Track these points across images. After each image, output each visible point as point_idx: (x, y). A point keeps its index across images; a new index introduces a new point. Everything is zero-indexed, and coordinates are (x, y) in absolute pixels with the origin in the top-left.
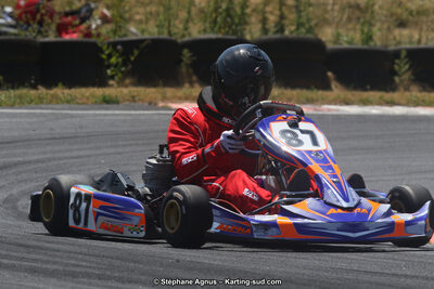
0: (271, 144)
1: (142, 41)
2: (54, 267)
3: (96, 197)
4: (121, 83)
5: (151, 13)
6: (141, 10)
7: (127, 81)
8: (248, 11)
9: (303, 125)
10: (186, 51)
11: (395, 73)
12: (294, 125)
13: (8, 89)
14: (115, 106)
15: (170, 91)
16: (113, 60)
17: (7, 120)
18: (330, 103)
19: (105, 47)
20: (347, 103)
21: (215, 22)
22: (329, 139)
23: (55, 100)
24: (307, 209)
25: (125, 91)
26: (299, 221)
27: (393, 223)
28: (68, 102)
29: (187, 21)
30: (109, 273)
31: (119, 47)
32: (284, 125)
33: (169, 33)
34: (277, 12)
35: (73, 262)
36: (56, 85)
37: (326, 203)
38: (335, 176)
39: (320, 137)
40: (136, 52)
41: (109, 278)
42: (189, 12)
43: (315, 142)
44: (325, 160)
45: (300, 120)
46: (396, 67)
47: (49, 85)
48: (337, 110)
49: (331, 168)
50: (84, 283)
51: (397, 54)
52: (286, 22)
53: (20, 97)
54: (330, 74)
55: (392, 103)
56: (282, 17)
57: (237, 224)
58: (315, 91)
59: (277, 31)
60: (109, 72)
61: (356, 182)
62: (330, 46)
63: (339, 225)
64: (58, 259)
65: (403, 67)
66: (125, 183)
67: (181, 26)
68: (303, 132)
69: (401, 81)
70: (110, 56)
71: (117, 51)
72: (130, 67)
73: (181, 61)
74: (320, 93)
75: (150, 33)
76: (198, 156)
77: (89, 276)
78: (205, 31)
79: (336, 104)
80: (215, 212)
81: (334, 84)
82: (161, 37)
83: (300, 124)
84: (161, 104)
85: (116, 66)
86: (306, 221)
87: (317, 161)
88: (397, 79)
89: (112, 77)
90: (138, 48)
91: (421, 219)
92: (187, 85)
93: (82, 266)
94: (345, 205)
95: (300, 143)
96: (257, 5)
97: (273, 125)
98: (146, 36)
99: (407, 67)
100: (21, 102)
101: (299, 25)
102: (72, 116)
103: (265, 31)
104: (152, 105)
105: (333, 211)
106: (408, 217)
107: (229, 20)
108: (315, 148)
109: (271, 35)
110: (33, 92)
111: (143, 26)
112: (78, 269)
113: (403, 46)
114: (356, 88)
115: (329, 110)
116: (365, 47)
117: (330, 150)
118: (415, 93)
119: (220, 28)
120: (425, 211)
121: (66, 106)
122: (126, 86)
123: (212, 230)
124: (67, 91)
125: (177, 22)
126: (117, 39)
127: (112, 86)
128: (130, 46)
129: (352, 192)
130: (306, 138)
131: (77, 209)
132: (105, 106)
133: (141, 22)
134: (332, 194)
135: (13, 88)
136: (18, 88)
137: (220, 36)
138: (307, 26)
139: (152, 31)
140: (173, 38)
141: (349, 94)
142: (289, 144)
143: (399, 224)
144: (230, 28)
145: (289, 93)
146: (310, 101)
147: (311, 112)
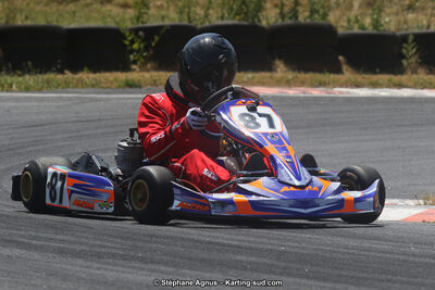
0: (231, 126)
1: (161, 27)
2: (81, 248)
3: (70, 176)
4: (143, 68)
7: (149, 66)
9: (261, 109)
11: (404, 57)
12: (253, 109)
13: (36, 74)
14: (138, 90)
16: (135, 46)
17: (36, 104)
18: (341, 86)
19: (127, 34)
20: (358, 85)
21: (231, 9)
22: (285, 122)
23: (81, 84)
24: (262, 188)
25: (147, 75)
26: (254, 198)
27: (343, 200)
28: (93, 86)
29: (208, 9)
30: (132, 254)
31: (141, 33)
32: (244, 109)
33: (189, 18)
35: (98, 242)
36: (82, 70)
37: (280, 182)
38: (289, 157)
39: (277, 120)
40: (157, 38)
41: (132, 258)
43: (271, 125)
44: (280, 142)
45: (258, 104)
46: (404, 51)
47: (75, 69)
48: (348, 93)
49: (285, 149)
50: (108, 264)
51: (404, 39)
52: (300, 9)
53: (48, 82)
54: (341, 58)
55: (400, 86)
56: (297, 3)
57: (196, 202)
58: (327, 75)
59: (291, 18)
60: (131, 56)
61: (308, 161)
62: (341, 31)
63: (292, 202)
64: (83, 240)
65: (410, 50)
66: (99, 165)
67: (202, 14)
68: (260, 115)
69: (409, 64)
70: (132, 42)
71: (139, 37)
72: (151, 52)
74: (332, 76)
75: (170, 20)
76: (165, 134)
77: (114, 256)
78: (222, 18)
79: (347, 87)
80: (176, 191)
81: (344, 67)
83: (258, 108)
85: (138, 51)
86: (261, 198)
87: (273, 142)
88: (405, 62)
89: (135, 62)
90: (158, 35)
91: (369, 196)
93: (108, 247)
94: (297, 183)
95: (258, 125)
97: (233, 109)
98: (167, 22)
99: (414, 50)
100: (49, 86)
101: (313, 12)
102: (96, 100)
103: (282, 15)
105: (286, 188)
106: (358, 194)
107: (243, 7)
108: (272, 131)
109: (288, 22)
110: (60, 77)
111: (163, 13)
112: (104, 250)
113: (410, 31)
114: (365, 72)
115: (340, 93)
116: (375, 32)
117: (285, 132)
118: (423, 75)
119: (237, 14)
120: (374, 189)
121: (92, 90)
122: (148, 71)
123: (173, 208)
124: (92, 76)
126: (141, 25)
127: (134, 70)
128: (151, 32)
129: (304, 171)
130: (263, 121)
131: (53, 187)
132: (128, 89)
134: (286, 174)
135: (41, 73)
136: (45, 73)
137: (235, 22)
138: (321, 12)
139: (173, 18)
140: (192, 24)
141: (359, 77)
142: (247, 126)
143: (349, 201)
144: (246, 14)
145: (302, 76)
146: (321, 84)
147: (323, 94)
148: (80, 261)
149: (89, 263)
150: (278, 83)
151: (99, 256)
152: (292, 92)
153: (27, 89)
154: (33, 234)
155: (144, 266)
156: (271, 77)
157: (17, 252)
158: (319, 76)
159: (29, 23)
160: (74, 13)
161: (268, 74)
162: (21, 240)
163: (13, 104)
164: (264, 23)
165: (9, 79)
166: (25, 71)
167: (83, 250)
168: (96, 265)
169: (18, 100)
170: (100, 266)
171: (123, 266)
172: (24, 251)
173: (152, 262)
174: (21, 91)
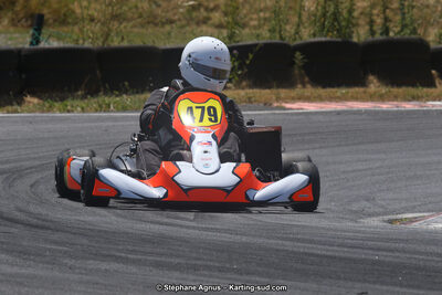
1: (256, 45)
2: (177, 261)
4: (238, 86)
5: (265, 19)
6: (255, 16)
7: (244, 83)
8: (356, 14)
10: (298, 53)
13: (133, 93)
15: (283, 92)
18: (435, 100)
21: (323, 26)
25: (242, 93)
29: (299, 26)
30: (228, 265)
31: (235, 51)
33: (281, 37)
34: (382, 16)
35: (194, 255)
40: (251, 56)
41: (228, 270)
42: (300, 17)
50: (205, 276)
52: (391, 25)
54: (433, 72)
56: (386, 19)
58: (420, 88)
59: (381, 34)
62: (433, 46)
67: (293, 31)
71: (234, 56)
72: (246, 70)
73: (294, 63)
74: (425, 90)
75: (264, 38)
78: (314, 35)
81: (437, 81)
82: (274, 41)
84: (275, 105)
90: (252, 52)
92: (299, 86)
96: (365, 8)
98: (262, 41)
101: (404, 26)
103: (373, 33)
104: (267, 105)
107: (335, 23)
109: (378, 37)
111: (258, 32)
112: (199, 262)
115: (433, 106)
119: (328, 31)
122: (243, 88)
125: (288, 27)
126: (234, 44)
127: (229, 88)
128: (245, 50)
133: (255, 27)
135: (137, 93)
136: (142, 92)
137: (328, 39)
138: (411, 27)
139: (266, 36)
140: (285, 42)
144: (338, 30)
145: (395, 90)
146: (414, 98)
147: (416, 108)
148: (177, 274)
149: (185, 276)
150: (372, 98)
151: (195, 268)
152: (385, 106)
153: (124, 109)
154: (130, 248)
155: (239, 277)
156: (365, 92)
157: (114, 266)
158: (412, 91)
159: (125, 44)
160: (169, 33)
161: (362, 89)
162: (118, 254)
163: (111, 124)
164: (355, 40)
165: (107, 100)
166: (122, 91)
167: (179, 263)
168: (192, 277)
169: (115, 119)
170: (194, 277)
171: (218, 277)
172: (122, 265)
173: (248, 274)
174: (118, 111)
